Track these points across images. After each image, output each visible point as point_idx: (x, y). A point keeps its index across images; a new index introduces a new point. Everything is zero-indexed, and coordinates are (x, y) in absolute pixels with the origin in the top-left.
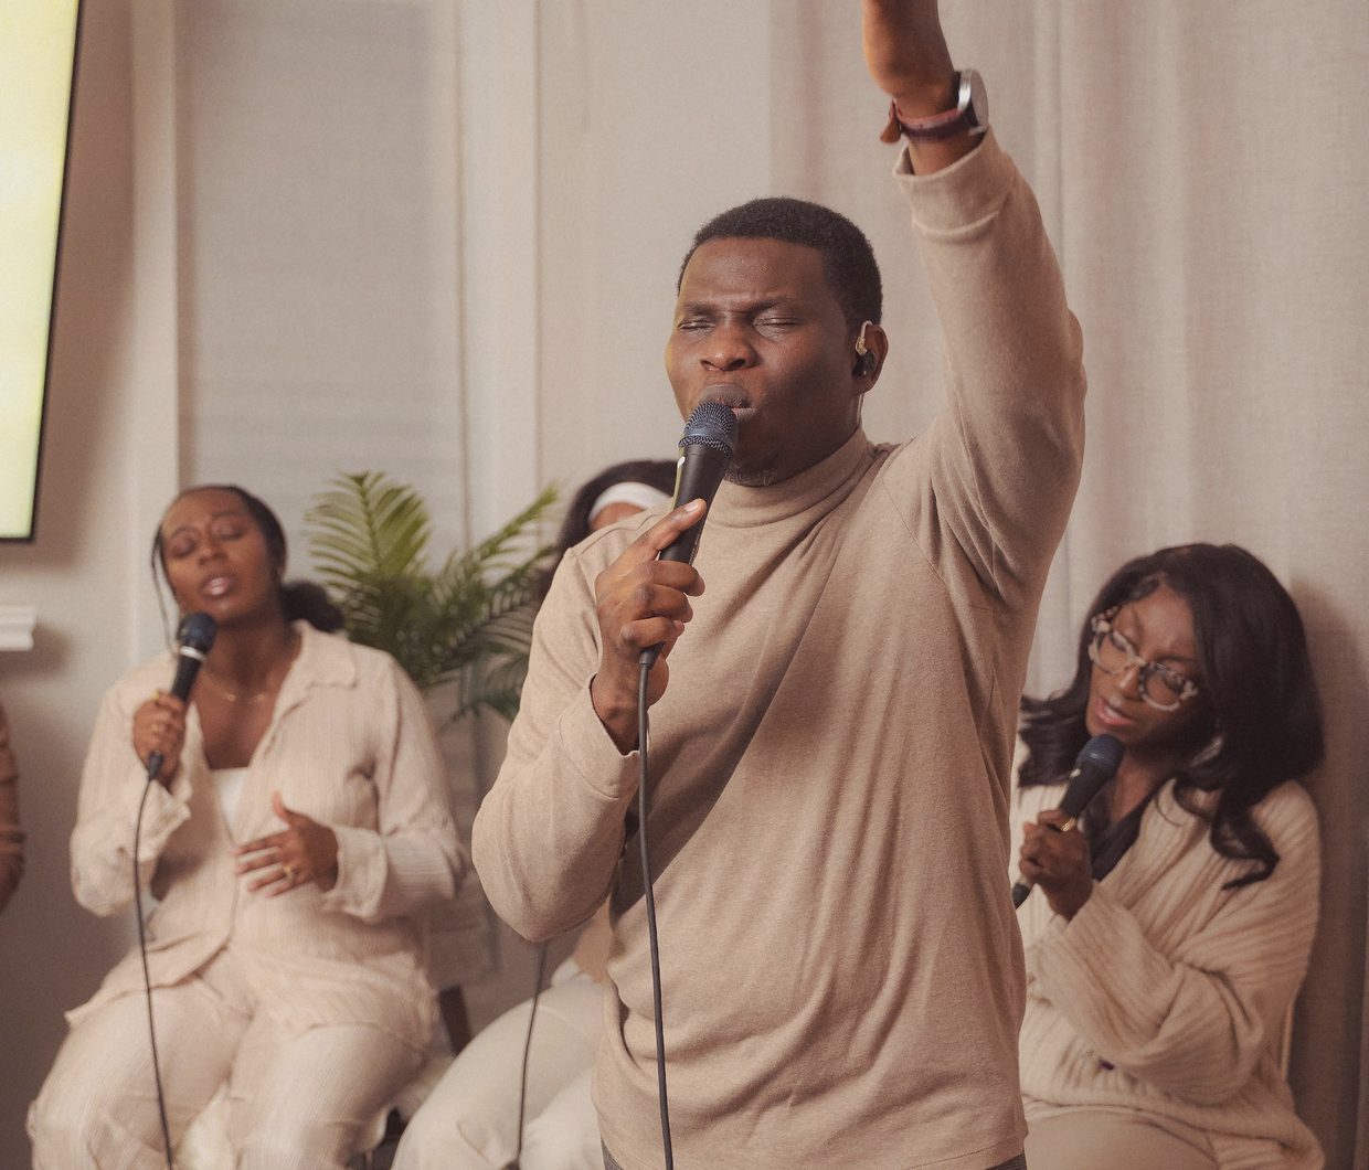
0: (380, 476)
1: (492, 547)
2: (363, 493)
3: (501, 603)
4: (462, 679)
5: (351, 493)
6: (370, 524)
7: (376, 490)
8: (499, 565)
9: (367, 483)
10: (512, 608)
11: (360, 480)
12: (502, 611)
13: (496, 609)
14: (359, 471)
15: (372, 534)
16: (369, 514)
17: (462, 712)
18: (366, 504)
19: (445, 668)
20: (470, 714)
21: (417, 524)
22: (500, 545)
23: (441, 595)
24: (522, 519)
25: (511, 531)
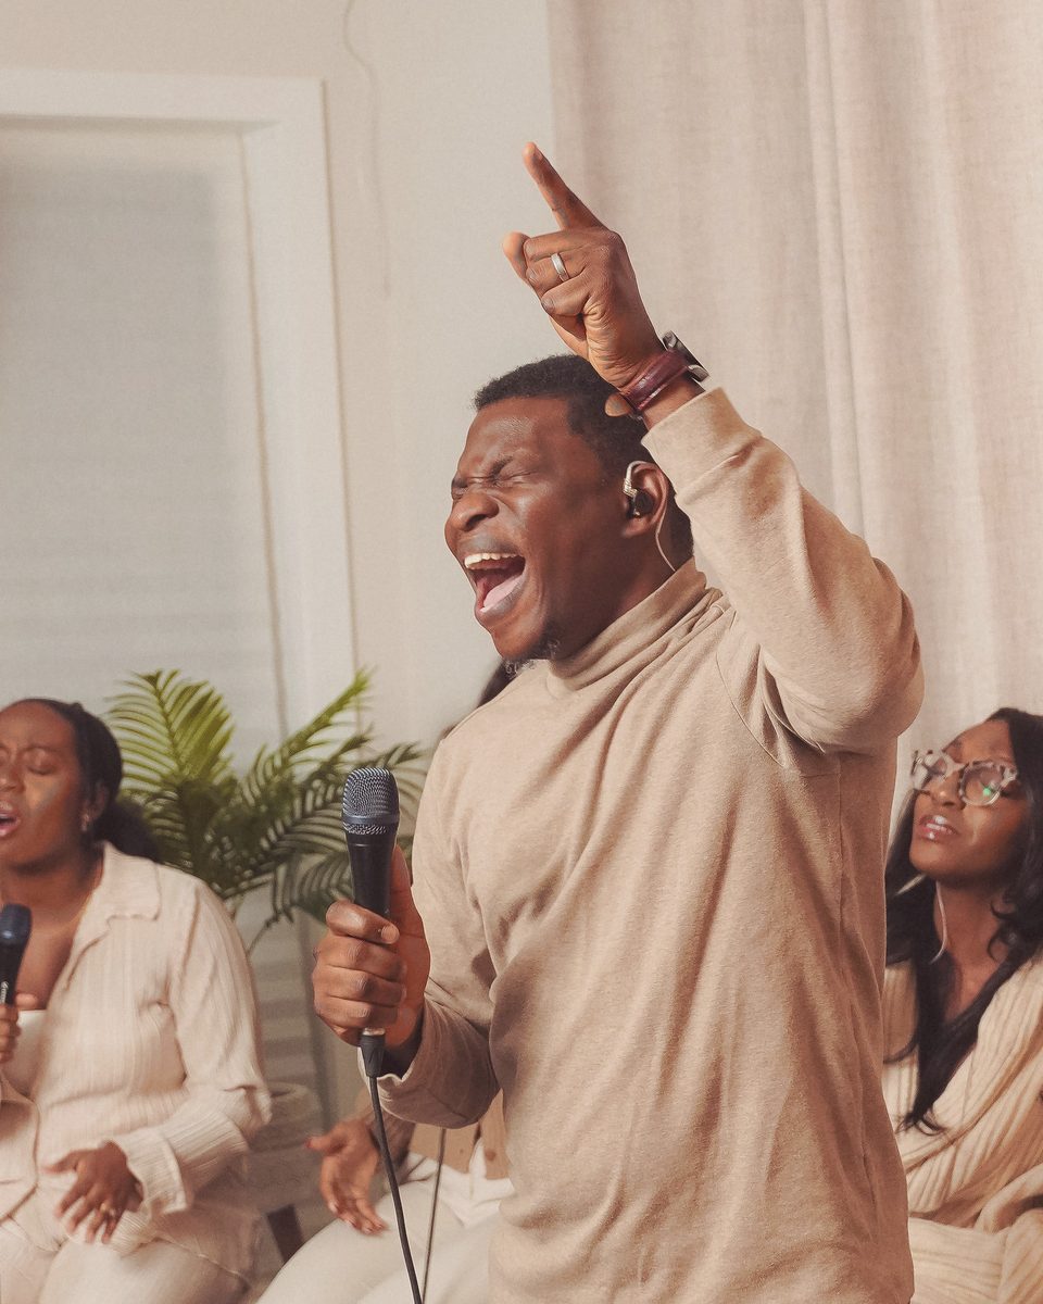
0: (173, 675)
1: (302, 742)
2: (158, 694)
3: (314, 801)
4: (275, 883)
5: (145, 692)
6: (168, 725)
7: (170, 692)
8: (308, 760)
9: (161, 683)
10: (325, 805)
11: (153, 680)
12: (315, 808)
13: (309, 807)
14: (152, 671)
15: (171, 735)
16: (166, 715)
17: (275, 919)
18: (162, 704)
19: (257, 873)
20: (283, 919)
21: (218, 723)
22: (309, 740)
23: (250, 793)
24: (331, 711)
25: (322, 723)
